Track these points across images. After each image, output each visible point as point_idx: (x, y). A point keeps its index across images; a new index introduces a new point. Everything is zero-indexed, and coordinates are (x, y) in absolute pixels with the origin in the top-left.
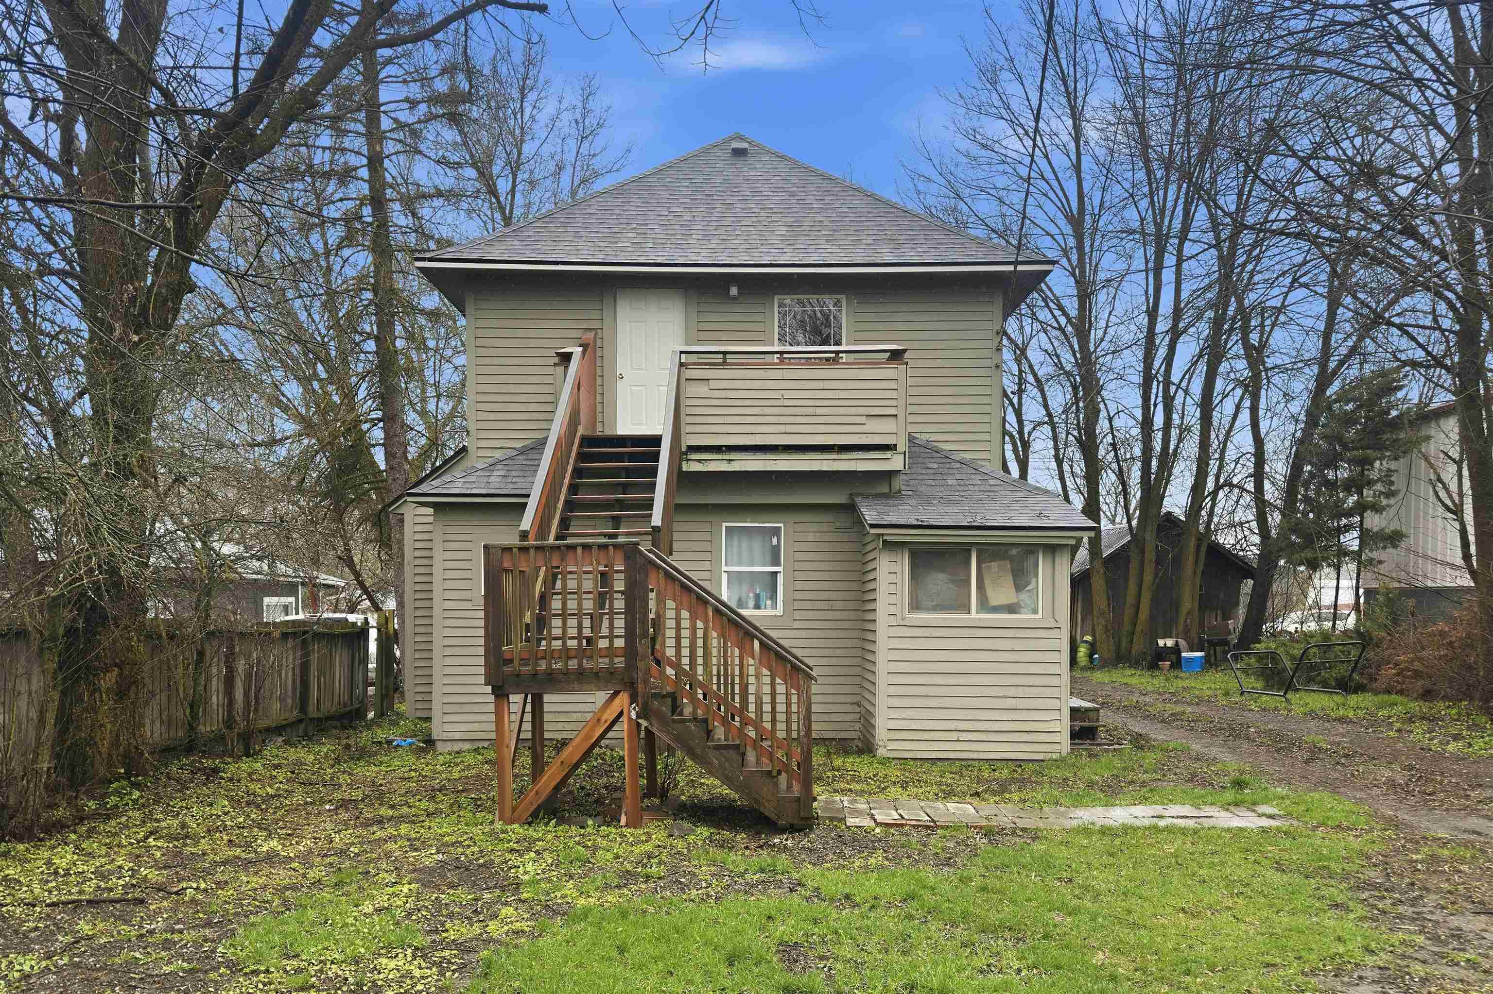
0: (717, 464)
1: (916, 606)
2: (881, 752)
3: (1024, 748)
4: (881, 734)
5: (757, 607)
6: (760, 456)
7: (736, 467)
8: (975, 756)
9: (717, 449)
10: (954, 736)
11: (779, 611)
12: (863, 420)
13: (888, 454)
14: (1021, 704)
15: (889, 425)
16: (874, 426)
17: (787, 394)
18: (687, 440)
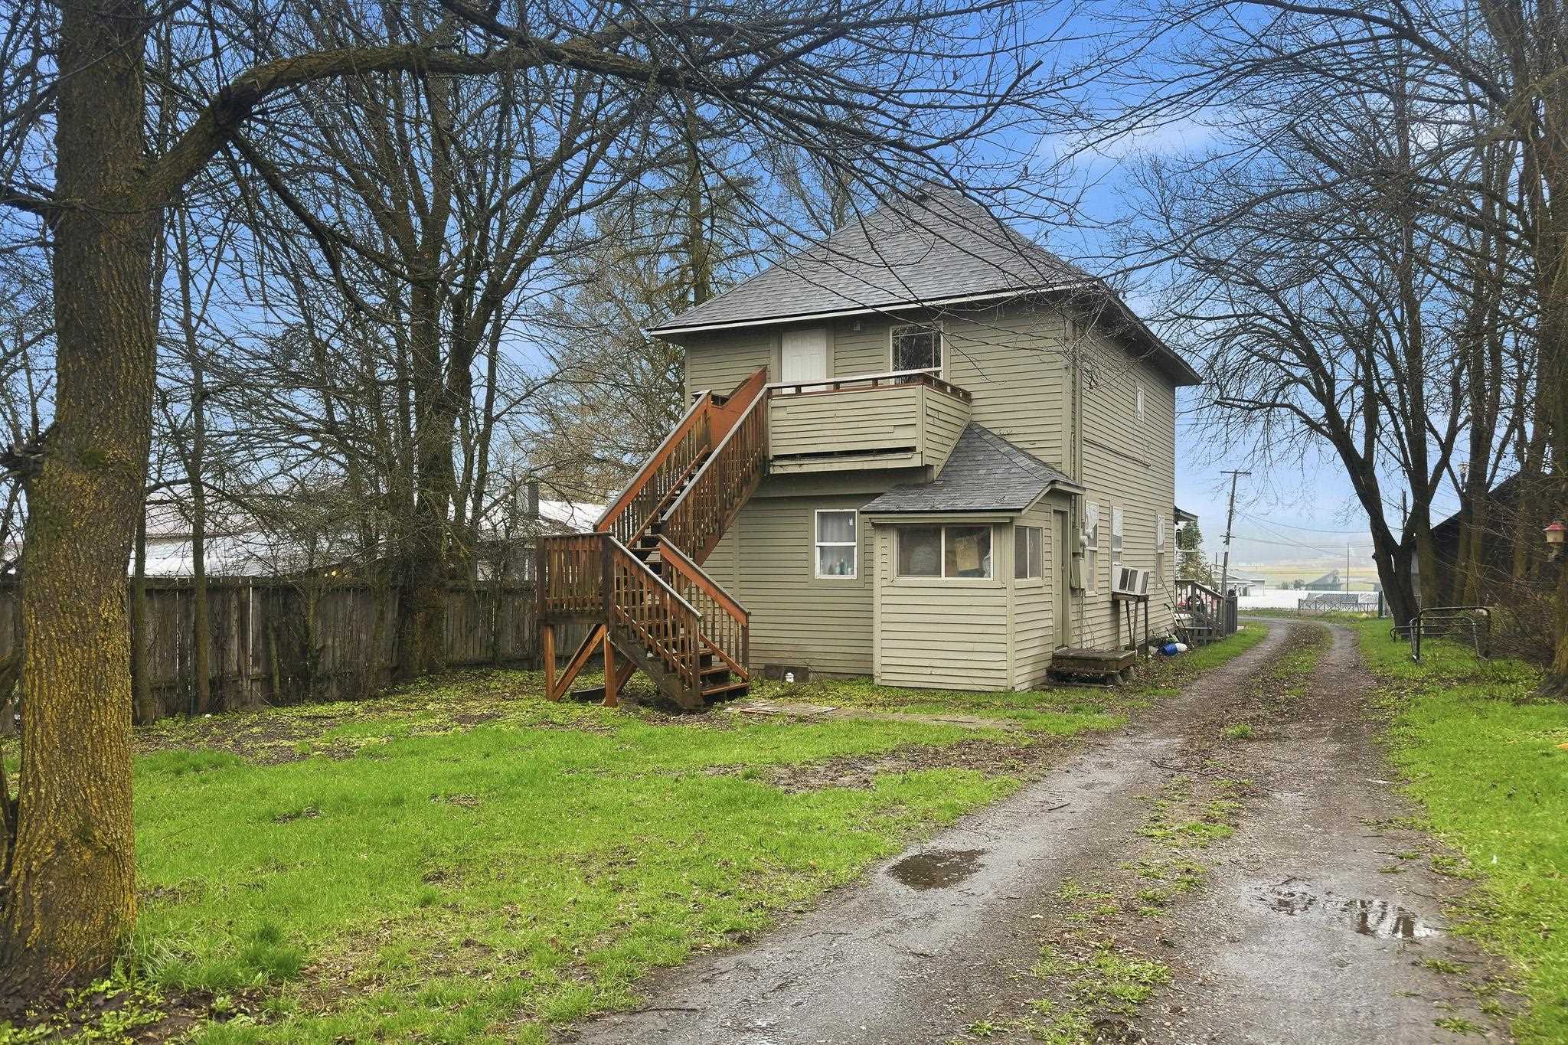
0: (793, 468)
1: (905, 569)
2: (877, 681)
3: (984, 681)
4: (877, 669)
5: (842, 573)
6: (820, 461)
7: (805, 469)
8: (943, 686)
9: (792, 457)
10: (928, 671)
11: (855, 577)
12: (891, 429)
13: (909, 455)
14: (979, 647)
15: (910, 432)
16: (900, 433)
17: (839, 413)
18: (773, 452)
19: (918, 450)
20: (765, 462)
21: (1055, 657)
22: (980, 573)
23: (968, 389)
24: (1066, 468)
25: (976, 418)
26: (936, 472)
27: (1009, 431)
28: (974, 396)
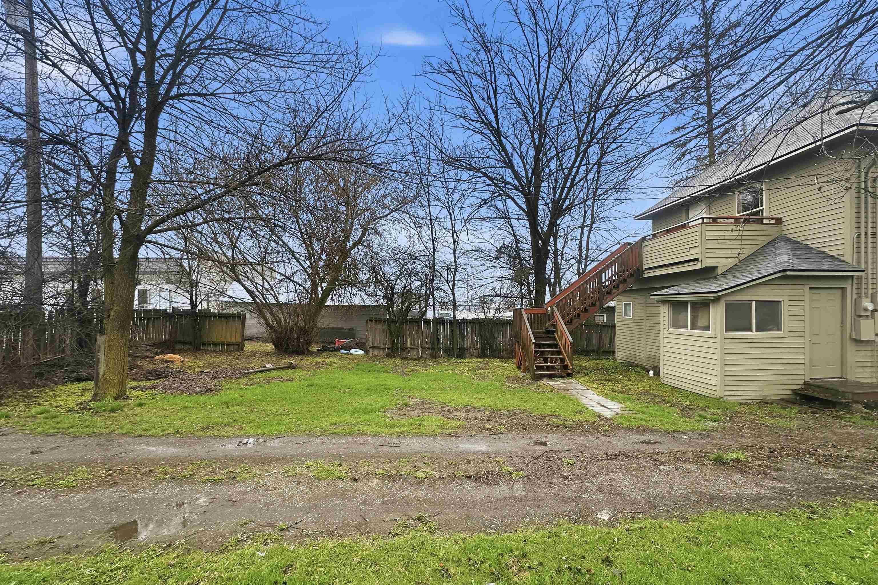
0: (650, 274)
1: (675, 325)
2: (662, 381)
3: (706, 390)
4: (661, 375)
6: (661, 269)
7: (655, 274)
8: (688, 390)
9: (651, 268)
10: (681, 379)
12: (688, 250)
14: (704, 370)
16: (693, 251)
17: (668, 245)
18: (645, 267)
19: (700, 260)
20: (639, 271)
21: (805, 384)
22: (707, 328)
23: (779, 216)
24: (848, 258)
25: (784, 233)
26: (720, 271)
27: (806, 237)
28: (784, 219)
